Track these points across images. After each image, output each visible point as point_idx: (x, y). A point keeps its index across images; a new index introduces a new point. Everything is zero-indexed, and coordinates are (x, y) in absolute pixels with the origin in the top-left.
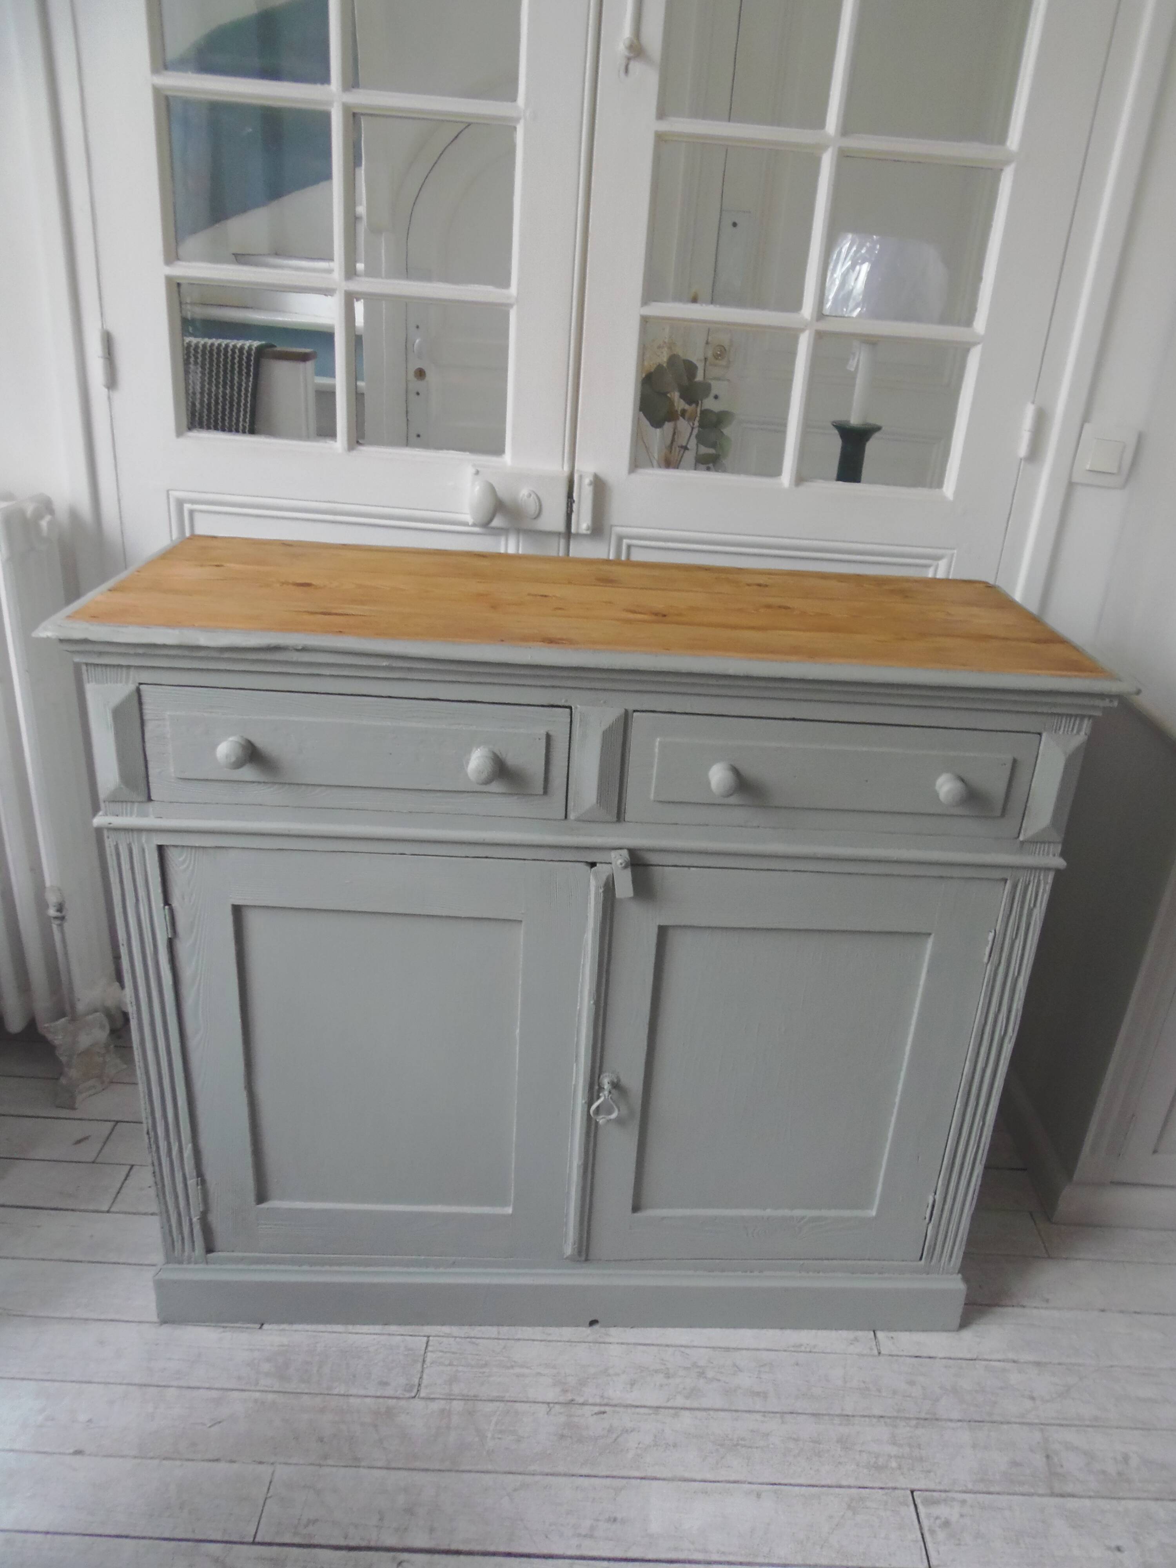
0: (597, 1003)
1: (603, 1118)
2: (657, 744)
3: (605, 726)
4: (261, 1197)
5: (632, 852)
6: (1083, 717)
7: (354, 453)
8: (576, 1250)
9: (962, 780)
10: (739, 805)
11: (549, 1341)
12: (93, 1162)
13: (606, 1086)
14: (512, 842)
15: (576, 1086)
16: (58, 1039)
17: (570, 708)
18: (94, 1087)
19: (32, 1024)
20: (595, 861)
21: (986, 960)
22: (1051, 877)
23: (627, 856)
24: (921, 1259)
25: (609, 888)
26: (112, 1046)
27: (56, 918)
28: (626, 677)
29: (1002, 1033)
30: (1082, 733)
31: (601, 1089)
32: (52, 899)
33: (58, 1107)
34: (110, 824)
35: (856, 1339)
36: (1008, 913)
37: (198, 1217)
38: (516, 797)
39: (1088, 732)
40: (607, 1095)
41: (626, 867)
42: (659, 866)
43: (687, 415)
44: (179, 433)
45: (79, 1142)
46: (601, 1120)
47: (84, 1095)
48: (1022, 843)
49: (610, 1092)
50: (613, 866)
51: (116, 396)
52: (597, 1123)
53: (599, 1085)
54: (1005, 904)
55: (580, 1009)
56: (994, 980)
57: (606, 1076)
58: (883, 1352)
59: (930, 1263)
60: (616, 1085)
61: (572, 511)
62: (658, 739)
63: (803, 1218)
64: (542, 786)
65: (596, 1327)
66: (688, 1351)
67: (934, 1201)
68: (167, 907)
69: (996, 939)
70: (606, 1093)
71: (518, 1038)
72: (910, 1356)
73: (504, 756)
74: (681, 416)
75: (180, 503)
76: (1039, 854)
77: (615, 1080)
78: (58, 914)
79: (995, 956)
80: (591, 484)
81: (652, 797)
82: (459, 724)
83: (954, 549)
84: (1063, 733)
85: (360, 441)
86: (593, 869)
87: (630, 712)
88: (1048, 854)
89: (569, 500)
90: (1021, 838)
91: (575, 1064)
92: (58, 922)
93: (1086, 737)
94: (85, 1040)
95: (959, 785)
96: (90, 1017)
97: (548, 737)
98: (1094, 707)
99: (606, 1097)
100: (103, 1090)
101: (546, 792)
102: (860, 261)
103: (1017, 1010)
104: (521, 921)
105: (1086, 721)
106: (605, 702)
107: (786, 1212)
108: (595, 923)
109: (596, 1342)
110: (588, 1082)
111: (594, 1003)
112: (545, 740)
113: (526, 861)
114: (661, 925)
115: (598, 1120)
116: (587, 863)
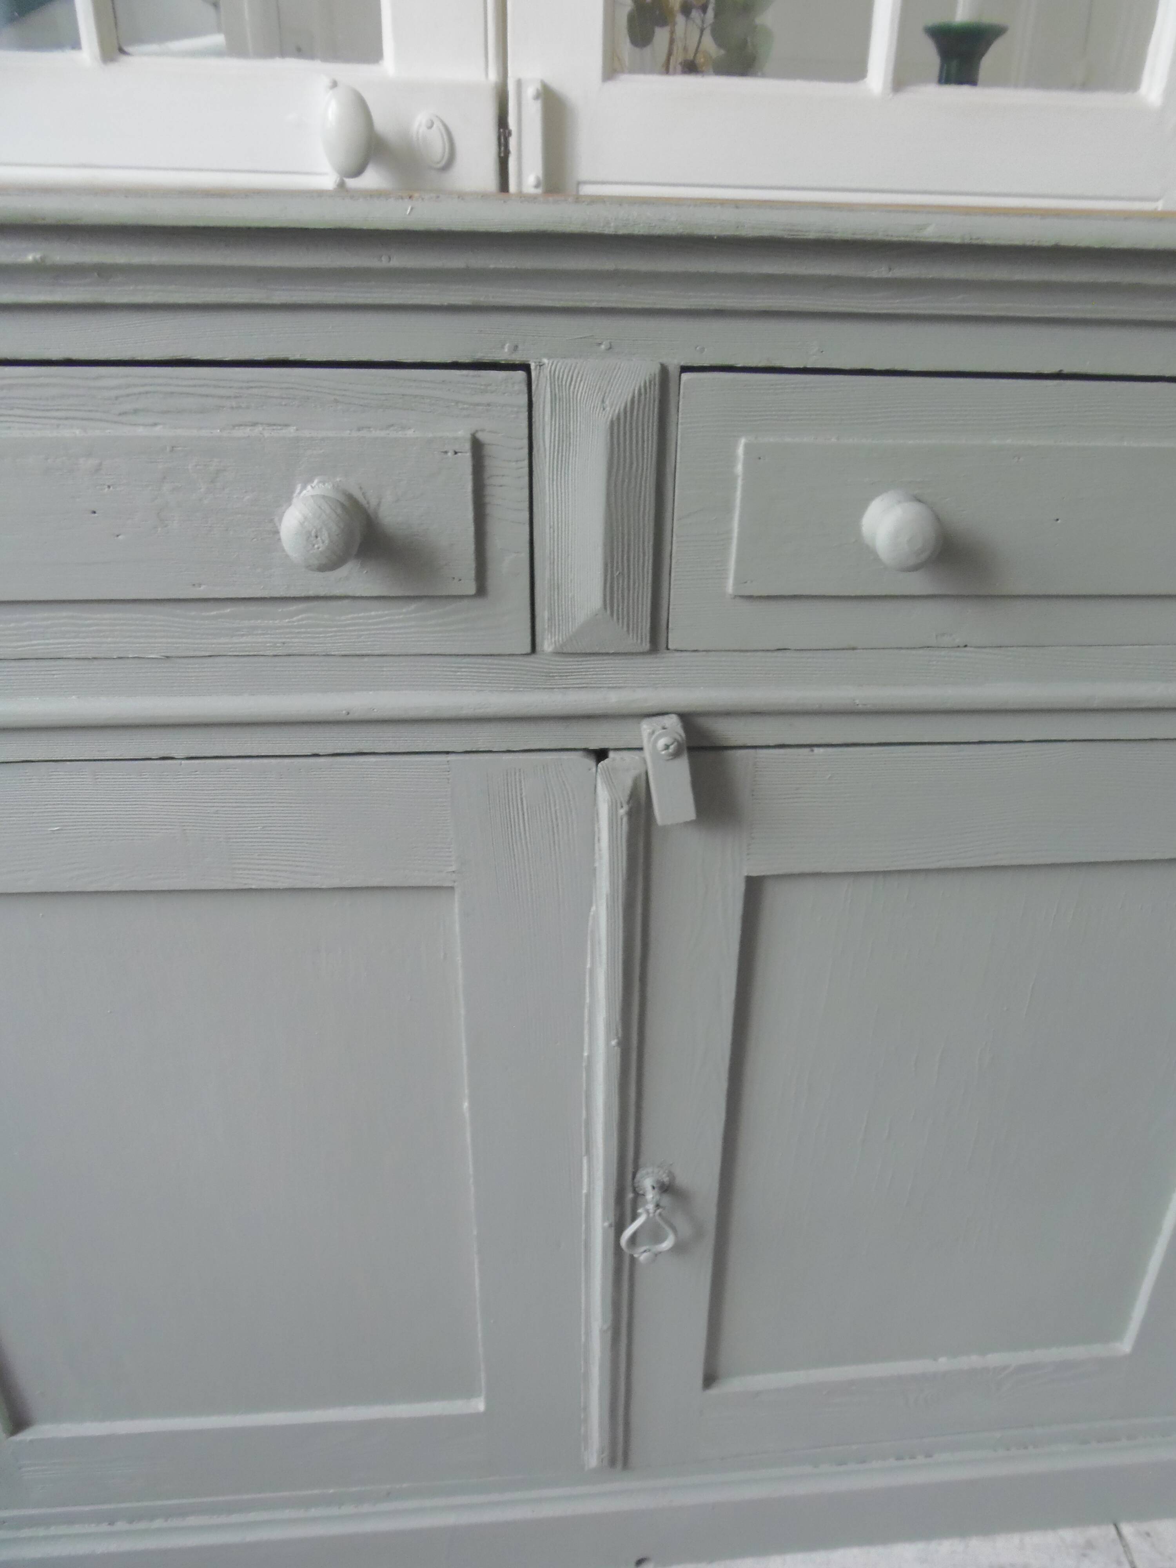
0: (624, 1045)
1: (645, 1251)
2: (740, 451)
3: (613, 405)
4: (15, 1423)
5: (687, 718)
7: (113, 67)
8: (606, 1454)
13: (650, 1192)
14: (412, 714)
15: (589, 1197)
17: (525, 367)
20: (604, 745)
23: (678, 730)
25: (640, 805)
31: (638, 1195)
35: (1090, 1545)
38: (413, 606)
40: (651, 1211)
41: (676, 755)
42: (744, 747)
46: (642, 1257)
49: (658, 1206)
50: (647, 754)
52: (633, 1260)
53: (635, 1191)
55: (589, 1056)
57: (648, 1174)
60: (666, 1188)
61: (507, 152)
62: (743, 441)
63: (1004, 1367)
64: (472, 573)
65: (647, 1565)
70: (651, 1207)
73: (373, 502)
77: (666, 1179)
80: (537, 97)
81: (730, 587)
82: (254, 424)
85: (126, 49)
86: (602, 764)
87: (673, 371)
89: (502, 130)
91: (585, 1160)
97: (477, 447)
99: (651, 1215)
101: (481, 590)
104: (452, 888)
106: (610, 350)
107: (974, 1361)
108: (612, 883)
110: (613, 1188)
111: (619, 1044)
112: (468, 455)
113: (450, 758)
114: (751, 874)
115: (636, 1256)
116: (587, 751)
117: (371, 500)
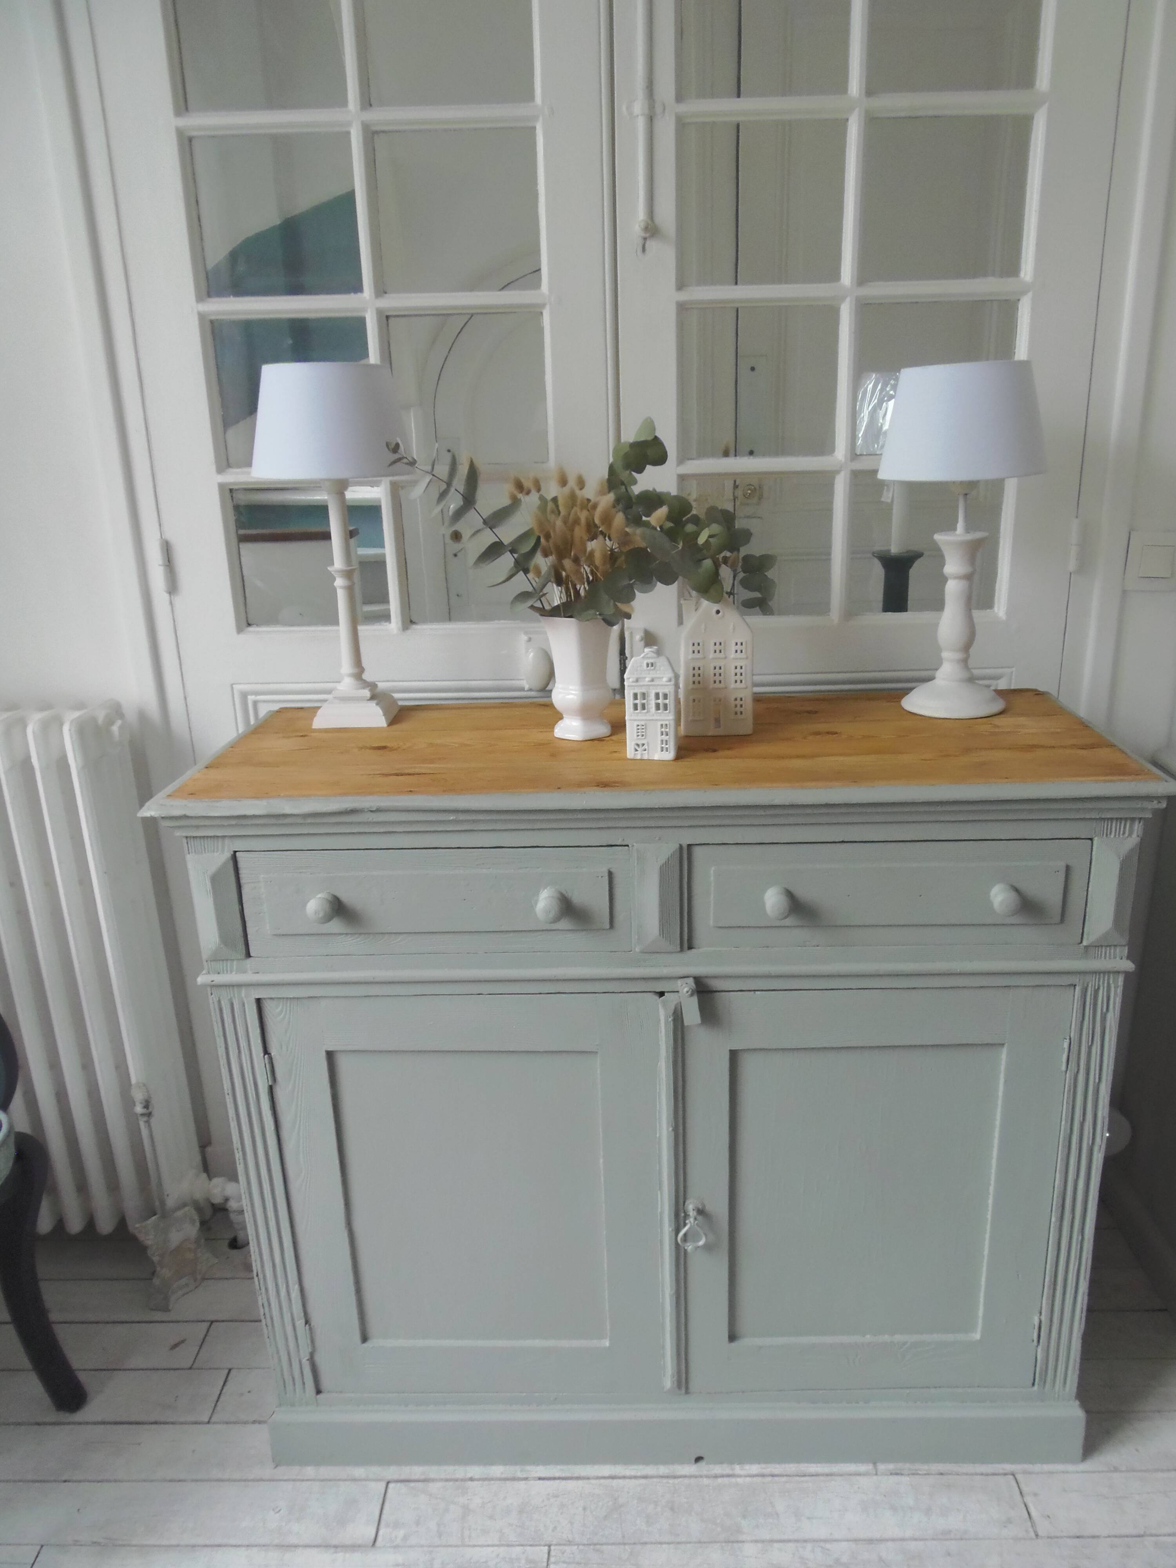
0: (676, 1130)
1: (691, 1245)
2: (712, 872)
3: (662, 860)
4: (365, 1339)
5: (698, 980)
6: (1133, 820)
7: (409, 632)
8: (676, 1382)
9: (1017, 890)
10: (798, 926)
11: (679, 1543)
12: (191, 1368)
13: (692, 1213)
14: (582, 977)
15: (662, 1213)
16: (149, 1239)
17: (628, 846)
18: (187, 1285)
19: (122, 1224)
20: (663, 990)
21: (1064, 1068)
22: (1121, 980)
23: (693, 985)
24: (1033, 1384)
25: (677, 1016)
26: (203, 1240)
27: (142, 1115)
28: (676, 814)
29: (1091, 1142)
30: (1134, 836)
31: (686, 1216)
32: (138, 1096)
33: (152, 1310)
34: (213, 981)
36: (1081, 1019)
37: (307, 1358)
38: (584, 933)
39: (1141, 833)
40: (692, 1222)
41: (692, 995)
42: (725, 991)
43: (730, 562)
44: (240, 630)
45: (176, 1346)
46: (690, 1247)
47: (180, 1293)
48: (1086, 947)
49: (695, 1219)
50: (680, 994)
51: (177, 600)
52: (685, 1251)
53: (685, 1212)
54: (1077, 1011)
55: (659, 1137)
56: (1075, 1086)
57: (691, 1202)
58: (1040, 1533)
59: (1044, 1388)
60: (701, 1212)
62: (713, 868)
63: (905, 1343)
64: (608, 921)
65: (702, 1464)
66: (828, 1546)
67: (1040, 1322)
68: (266, 1056)
69: (1072, 1046)
70: (692, 1220)
71: (602, 1166)
72: (1069, 1537)
74: (724, 564)
75: (244, 696)
76: (1105, 958)
77: (700, 1206)
78: (144, 1111)
79: (1073, 1064)
81: (711, 923)
82: (526, 868)
83: (1013, 667)
84: (1115, 835)
85: (413, 621)
86: (662, 998)
87: (684, 846)
88: (1115, 958)
89: (622, 657)
90: (1085, 943)
91: (659, 1193)
92: (145, 1119)
93: (1138, 839)
94: (175, 1238)
95: (1013, 895)
96: (179, 1214)
97: (610, 874)
98: (1143, 810)
99: (693, 1224)
100: (196, 1287)
101: (611, 926)
102: (886, 399)
103: (1103, 1118)
104: (597, 1052)
105: (1137, 823)
106: (660, 839)
107: (886, 1338)
108: (667, 1050)
109: (728, 1542)
110: (673, 1209)
111: (673, 1130)
112: (607, 877)
113: (597, 995)
114: (732, 1049)
115: (686, 1248)
116: (656, 993)
117: (569, 895)
